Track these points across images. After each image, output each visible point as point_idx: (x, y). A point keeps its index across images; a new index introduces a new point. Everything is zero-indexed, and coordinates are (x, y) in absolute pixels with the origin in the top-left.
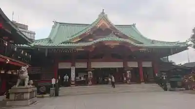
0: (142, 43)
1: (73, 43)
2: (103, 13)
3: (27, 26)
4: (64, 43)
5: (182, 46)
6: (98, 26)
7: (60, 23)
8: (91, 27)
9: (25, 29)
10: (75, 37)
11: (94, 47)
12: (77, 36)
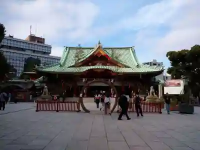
0: (129, 67)
2: (99, 43)
3: (44, 39)
6: (95, 54)
7: (70, 48)
9: (41, 43)
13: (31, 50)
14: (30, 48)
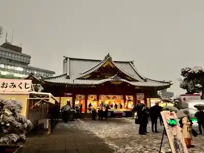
0: (138, 81)
1: (84, 79)
2: (108, 55)
3: (21, 48)
4: (78, 79)
5: (167, 84)
6: (105, 66)
7: (70, 59)
11: (103, 85)
13: (7, 59)
14: (6, 57)
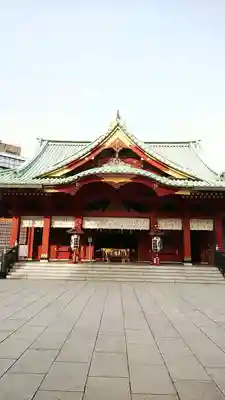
1: (54, 178)
2: (119, 117)
4: (37, 178)
6: (108, 145)
7: (49, 141)
8: (93, 146)
9: (14, 153)
10: (59, 166)
12: (64, 163)
